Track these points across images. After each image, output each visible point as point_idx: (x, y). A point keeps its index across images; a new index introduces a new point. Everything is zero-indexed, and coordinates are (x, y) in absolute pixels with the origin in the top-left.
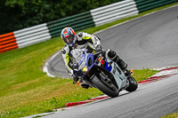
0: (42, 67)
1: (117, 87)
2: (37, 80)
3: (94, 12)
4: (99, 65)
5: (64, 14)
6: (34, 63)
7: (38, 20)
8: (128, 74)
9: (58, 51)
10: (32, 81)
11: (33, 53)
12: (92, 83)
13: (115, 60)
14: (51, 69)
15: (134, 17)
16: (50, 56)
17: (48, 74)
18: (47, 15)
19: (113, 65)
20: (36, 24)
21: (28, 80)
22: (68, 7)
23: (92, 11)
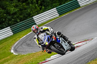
0: (10, 50)
1: (65, 50)
2: (9, 57)
3: (35, 18)
4: (54, 40)
5: (19, 21)
6: (6, 48)
7: (5, 25)
8: (69, 43)
9: (18, 41)
10: (6, 58)
11: (5, 43)
12: (51, 49)
13: (61, 37)
14: (16, 51)
15: (57, 18)
16: (14, 44)
17: (14, 53)
18: (10, 22)
19: (61, 39)
20: (5, 28)
21: (4, 58)
22: (20, 16)
23: (34, 17)
